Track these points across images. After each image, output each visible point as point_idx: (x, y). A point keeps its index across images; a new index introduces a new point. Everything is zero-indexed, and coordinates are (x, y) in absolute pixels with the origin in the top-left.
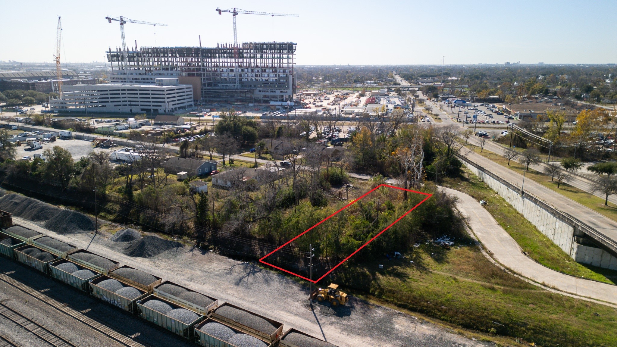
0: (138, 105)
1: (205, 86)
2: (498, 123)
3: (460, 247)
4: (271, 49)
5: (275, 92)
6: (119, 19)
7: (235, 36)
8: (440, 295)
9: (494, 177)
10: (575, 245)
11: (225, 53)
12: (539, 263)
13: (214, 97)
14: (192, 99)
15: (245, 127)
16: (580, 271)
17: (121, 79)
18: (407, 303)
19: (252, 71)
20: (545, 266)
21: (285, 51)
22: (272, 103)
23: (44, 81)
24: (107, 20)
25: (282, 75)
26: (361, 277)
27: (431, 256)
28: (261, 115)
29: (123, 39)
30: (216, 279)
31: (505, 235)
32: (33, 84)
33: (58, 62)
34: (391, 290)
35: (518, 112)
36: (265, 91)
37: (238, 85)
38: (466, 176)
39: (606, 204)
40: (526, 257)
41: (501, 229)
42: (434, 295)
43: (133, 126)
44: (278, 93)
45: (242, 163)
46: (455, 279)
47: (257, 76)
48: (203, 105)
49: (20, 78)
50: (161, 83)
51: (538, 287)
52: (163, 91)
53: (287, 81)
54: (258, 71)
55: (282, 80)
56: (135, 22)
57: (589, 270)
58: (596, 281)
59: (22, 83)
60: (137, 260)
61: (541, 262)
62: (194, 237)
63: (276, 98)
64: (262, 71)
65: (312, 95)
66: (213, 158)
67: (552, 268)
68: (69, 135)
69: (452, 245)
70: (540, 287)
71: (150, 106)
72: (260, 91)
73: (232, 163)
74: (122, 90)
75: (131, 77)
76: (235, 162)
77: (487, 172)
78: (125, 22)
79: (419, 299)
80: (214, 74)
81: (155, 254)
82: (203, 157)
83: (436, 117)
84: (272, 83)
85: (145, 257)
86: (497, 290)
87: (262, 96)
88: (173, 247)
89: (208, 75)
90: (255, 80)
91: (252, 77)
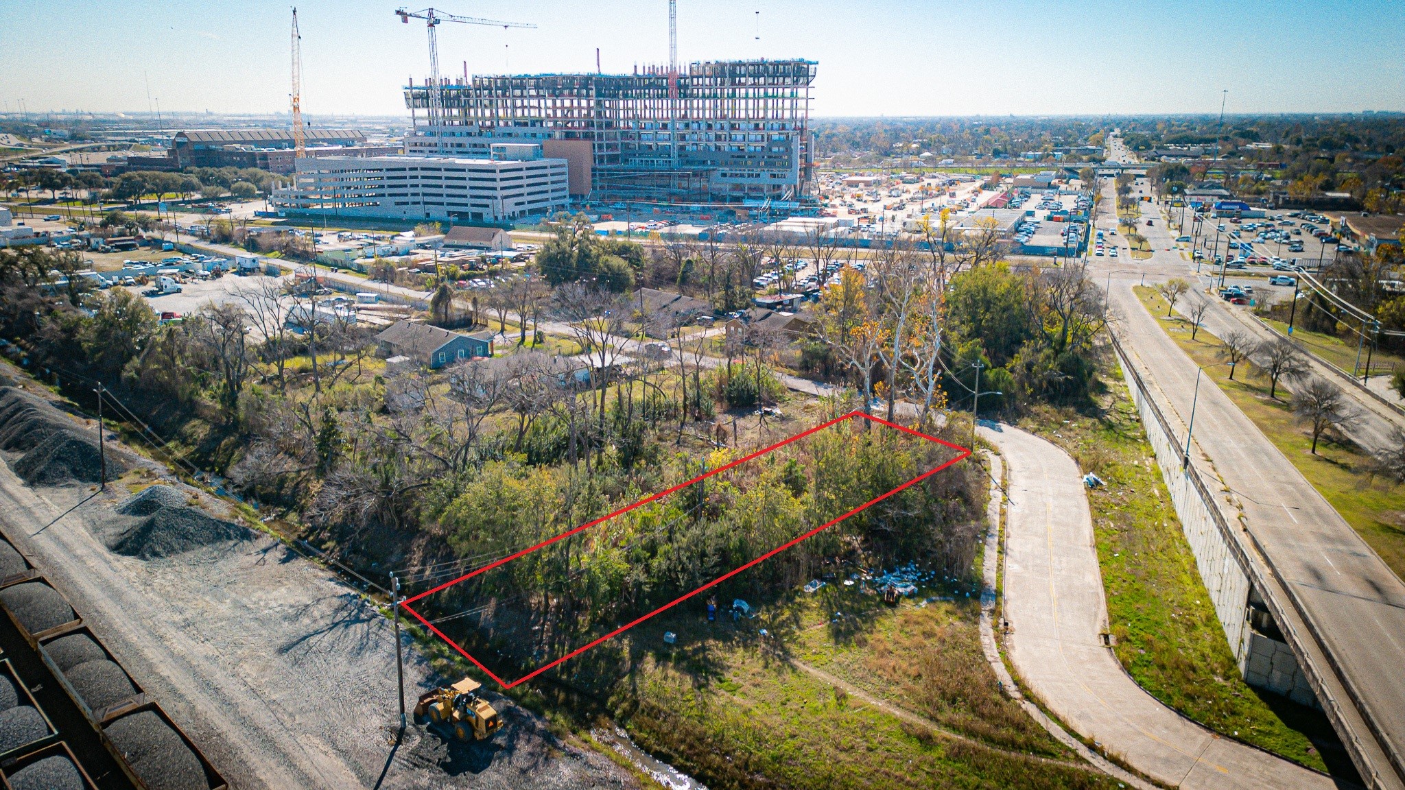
0: (442, 204)
1: (601, 161)
3: (931, 601)
4: (756, 75)
5: (758, 175)
6: (426, 14)
7: (673, 47)
8: (767, 741)
10: (1248, 632)
11: (649, 86)
12: (1130, 674)
13: (623, 188)
14: (567, 193)
15: (606, 257)
16: (1240, 714)
17: (430, 145)
18: (676, 750)
19: (710, 127)
20: (1140, 684)
21: (788, 80)
23: (288, 150)
24: (399, 17)
25: (775, 137)
26: (602, 663)
27: (832, 618)
28: (697, 231)
29: (434, 58)
30: (247, 629)
31: (1092, 577)
32: (264, 157)
33: (296, 108)
34: (653, 708)
35: (1373, 236)
36: (736, 175)
37: (675, 160)
38: (1105, 402)
40: (1105, 652)
41: (1092, 560)
42: (749, 738)
43: (401, 251)
44: (765, 180)
46: (841, 697)
47: (718, 138)
48: (592, 206)
49: (244, 142)
50: (501, 154)
51: (1068, 750)
52: (494, 171)
53: (788, 151)
54: (722, 128)
55: (775, 149)
56: (462, 19)
57: (1271, 715)
58: (1270, 752)
59: (243, 154)
60: (116, 564)
61: (1135, 671)
63: (762, 190)
64: (733, 127)
65: (861, 186)
66: (507, 328)
67: (1157, 695)
68: (254, 265)
69: (911, 596)
70: (1074, 752)
71: (466, 205)
72: (724, 175)
73: (541, 341)
74: (411, 169)
75: (449, 140)
76: (546, 339)
77: (1147, 397)
78: (438, 22)
79: (711, 745)
80: (625, 135)
81: (171, 551)
83: (1137, 245)
84: (753, 156)
85: (143, 558)
86: (936, 745)
87: (728, 187)
88: (229, 538)
89: (612, 136)
90: (713, 149)
91: (708, 140)
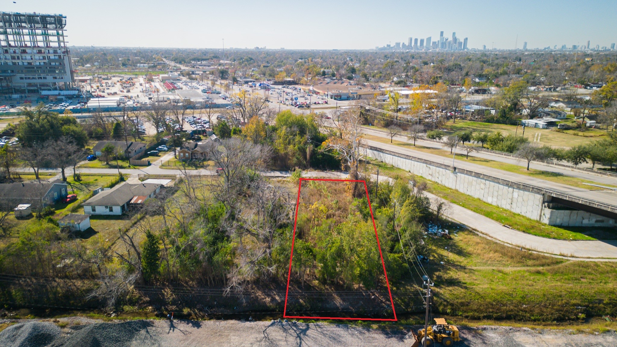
2: (319, 103)
3: (457, 234)
5: (45, 78)
8: (512, 294)
9: (402, 156)
10: (548, 212)
12: (529, 234)
18: (489, 312)
19: (5, 52)
20: (536, 235)
21: (51, 26)
22: (44, 93)
25: (52, 57)
27: (448, 250)
34: (462, 303)
36: (29, 78)
39: (528, 169)
40: (511, 230)
44: (50, 79)
45: (96, 178)
47: (13, 58)
51: (561, 259)
53: (62, 64)
54: (14, 52)
55: (53, 64)
58: (583, 240)
62: (144, 303)
63: (49, 85)
64: (21, 52)
65: (88, 81)
66: (40, 176)
69: (450, 233)
70: (563, 259)
72: (22, 78)
73: (79, 180)
76: (83, 178)
77: (388, 152)
79: (497, 304)
82: (21, 176)
84: (39, 67)
86: (544, 272)
87: (26, 85)
90: (11, 64)
91: (6, 59)
